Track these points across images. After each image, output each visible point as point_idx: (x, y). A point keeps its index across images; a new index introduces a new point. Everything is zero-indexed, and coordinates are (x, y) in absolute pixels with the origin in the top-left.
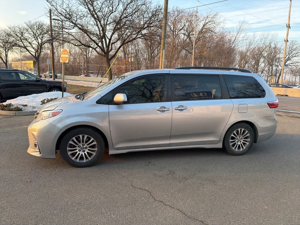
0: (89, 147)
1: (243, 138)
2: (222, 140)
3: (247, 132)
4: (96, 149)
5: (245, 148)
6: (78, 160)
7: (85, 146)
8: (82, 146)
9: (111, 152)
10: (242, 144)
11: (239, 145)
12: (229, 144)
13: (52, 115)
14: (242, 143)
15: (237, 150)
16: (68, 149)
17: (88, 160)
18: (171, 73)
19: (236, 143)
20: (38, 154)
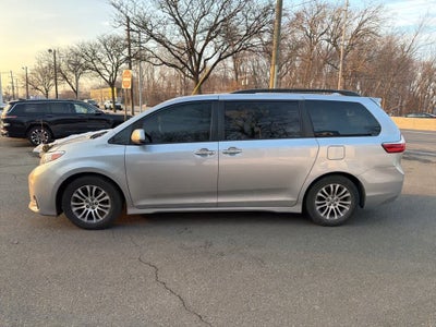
0: (100, 203)
1: (339, 199)
2: (301, 201)
3: (345, 189)
4: (109, 206)
5: (342, 215)
6: (85, 220)
7: (94, 202)
8: (90, 200)
10: (338, 209)
11: (332, 209)
13: (52, 159)
15: (328, 217)
16: (72, 203)
17: (98, 220)
18: (220, 99)
19: (326, 207)
20: (35, 209)
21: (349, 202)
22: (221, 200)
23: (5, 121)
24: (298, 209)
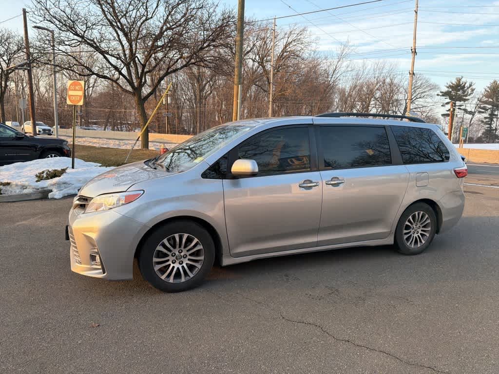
0: (190, 255)
1: (421, 226)
2: (394, 231)
3: (427, 216)
4: (202, 258)
5: (423, 242)
6: (171, 280)
7: (182, 254)
8: (177, 253)
9: (226, 261)
10: (420, 236)
11: (416, 237)
12: (402, 238)
13: (125, 201)
14: (419, 234)
15: (413, 246)
16: (155, 260)
17: (188, 278)
18: (315, 123)
19: (411, 235)
21: (429, 229)
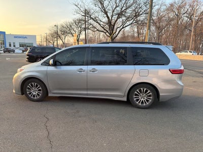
0: (38, 90)
1: (146, 96)
2: (126, 95)
4: (41, 92)
5: (148, 104)
7: (35, 90)
10: (146, 101)
11: (142, 101)
12: (133, 99)
13: (20, 71)
15: (140, 104)
16: (27, 90)
17: (37, 98)
19: (139, 99)
20: (14, 91)
21: (151, 98)
22: (89, 92)
23: (28, 55)
24: (125, 99)
